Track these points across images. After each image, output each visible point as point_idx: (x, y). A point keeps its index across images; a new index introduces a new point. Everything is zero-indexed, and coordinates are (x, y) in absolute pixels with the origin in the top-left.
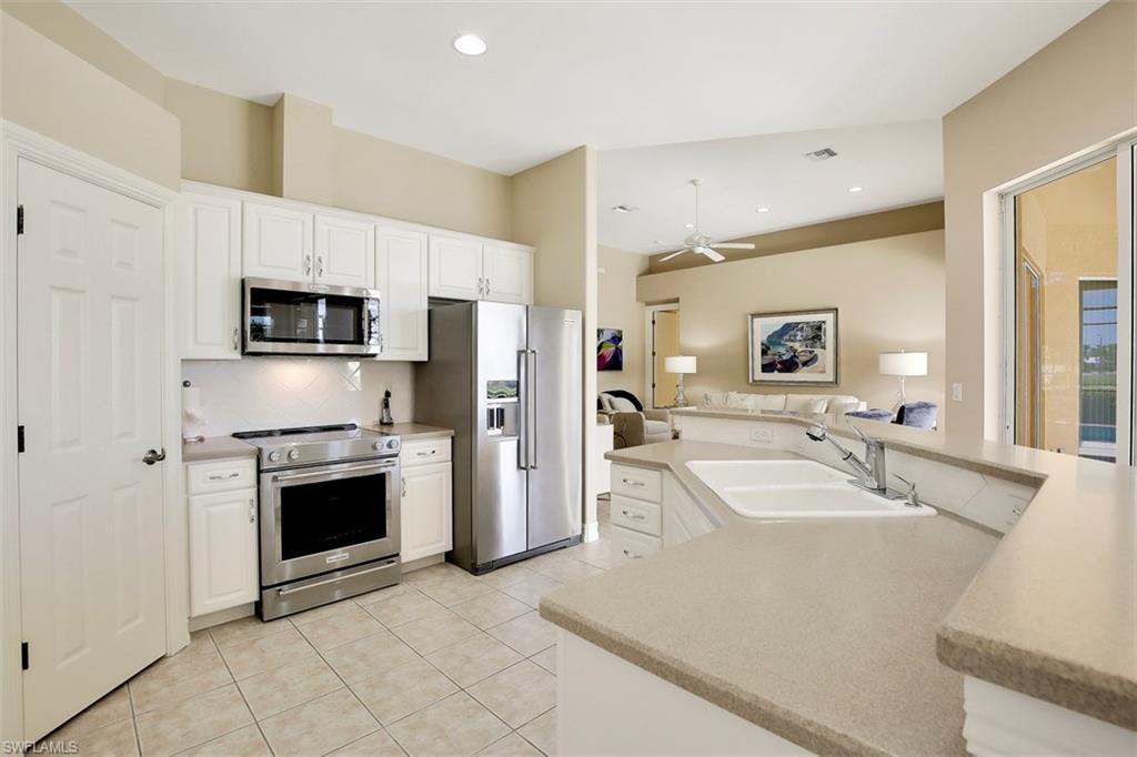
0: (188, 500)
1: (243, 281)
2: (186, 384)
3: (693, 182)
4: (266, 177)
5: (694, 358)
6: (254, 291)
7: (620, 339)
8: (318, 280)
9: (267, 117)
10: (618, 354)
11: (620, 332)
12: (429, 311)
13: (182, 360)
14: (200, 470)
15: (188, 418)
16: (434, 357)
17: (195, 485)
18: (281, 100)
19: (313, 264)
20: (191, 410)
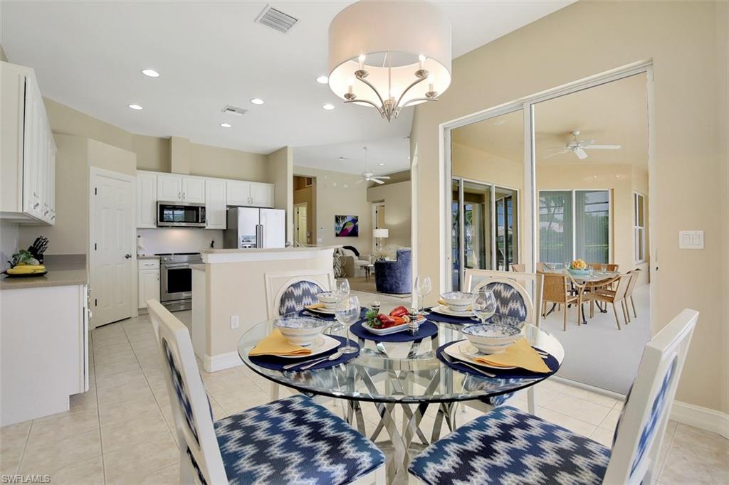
0: (138, 272)
1: (157, 202)
2: (139, 236)
3: (365, 148)
4: (166, 166)
5: (387, 230)
6: (161, 206)
7: (357, 221)
8: (184, 201)
9: (166, 143)
10: (355, 228)
11: (357, 217)
12: (227, 211)
13: (137, 229)
14: (142, 262)
15: (139, 247)
16: (229, 227)
17: (140, 267)
18: (171, 138)
19: (182, 195)
20: (140, 245)
